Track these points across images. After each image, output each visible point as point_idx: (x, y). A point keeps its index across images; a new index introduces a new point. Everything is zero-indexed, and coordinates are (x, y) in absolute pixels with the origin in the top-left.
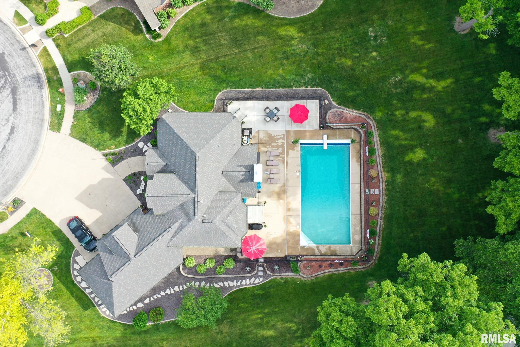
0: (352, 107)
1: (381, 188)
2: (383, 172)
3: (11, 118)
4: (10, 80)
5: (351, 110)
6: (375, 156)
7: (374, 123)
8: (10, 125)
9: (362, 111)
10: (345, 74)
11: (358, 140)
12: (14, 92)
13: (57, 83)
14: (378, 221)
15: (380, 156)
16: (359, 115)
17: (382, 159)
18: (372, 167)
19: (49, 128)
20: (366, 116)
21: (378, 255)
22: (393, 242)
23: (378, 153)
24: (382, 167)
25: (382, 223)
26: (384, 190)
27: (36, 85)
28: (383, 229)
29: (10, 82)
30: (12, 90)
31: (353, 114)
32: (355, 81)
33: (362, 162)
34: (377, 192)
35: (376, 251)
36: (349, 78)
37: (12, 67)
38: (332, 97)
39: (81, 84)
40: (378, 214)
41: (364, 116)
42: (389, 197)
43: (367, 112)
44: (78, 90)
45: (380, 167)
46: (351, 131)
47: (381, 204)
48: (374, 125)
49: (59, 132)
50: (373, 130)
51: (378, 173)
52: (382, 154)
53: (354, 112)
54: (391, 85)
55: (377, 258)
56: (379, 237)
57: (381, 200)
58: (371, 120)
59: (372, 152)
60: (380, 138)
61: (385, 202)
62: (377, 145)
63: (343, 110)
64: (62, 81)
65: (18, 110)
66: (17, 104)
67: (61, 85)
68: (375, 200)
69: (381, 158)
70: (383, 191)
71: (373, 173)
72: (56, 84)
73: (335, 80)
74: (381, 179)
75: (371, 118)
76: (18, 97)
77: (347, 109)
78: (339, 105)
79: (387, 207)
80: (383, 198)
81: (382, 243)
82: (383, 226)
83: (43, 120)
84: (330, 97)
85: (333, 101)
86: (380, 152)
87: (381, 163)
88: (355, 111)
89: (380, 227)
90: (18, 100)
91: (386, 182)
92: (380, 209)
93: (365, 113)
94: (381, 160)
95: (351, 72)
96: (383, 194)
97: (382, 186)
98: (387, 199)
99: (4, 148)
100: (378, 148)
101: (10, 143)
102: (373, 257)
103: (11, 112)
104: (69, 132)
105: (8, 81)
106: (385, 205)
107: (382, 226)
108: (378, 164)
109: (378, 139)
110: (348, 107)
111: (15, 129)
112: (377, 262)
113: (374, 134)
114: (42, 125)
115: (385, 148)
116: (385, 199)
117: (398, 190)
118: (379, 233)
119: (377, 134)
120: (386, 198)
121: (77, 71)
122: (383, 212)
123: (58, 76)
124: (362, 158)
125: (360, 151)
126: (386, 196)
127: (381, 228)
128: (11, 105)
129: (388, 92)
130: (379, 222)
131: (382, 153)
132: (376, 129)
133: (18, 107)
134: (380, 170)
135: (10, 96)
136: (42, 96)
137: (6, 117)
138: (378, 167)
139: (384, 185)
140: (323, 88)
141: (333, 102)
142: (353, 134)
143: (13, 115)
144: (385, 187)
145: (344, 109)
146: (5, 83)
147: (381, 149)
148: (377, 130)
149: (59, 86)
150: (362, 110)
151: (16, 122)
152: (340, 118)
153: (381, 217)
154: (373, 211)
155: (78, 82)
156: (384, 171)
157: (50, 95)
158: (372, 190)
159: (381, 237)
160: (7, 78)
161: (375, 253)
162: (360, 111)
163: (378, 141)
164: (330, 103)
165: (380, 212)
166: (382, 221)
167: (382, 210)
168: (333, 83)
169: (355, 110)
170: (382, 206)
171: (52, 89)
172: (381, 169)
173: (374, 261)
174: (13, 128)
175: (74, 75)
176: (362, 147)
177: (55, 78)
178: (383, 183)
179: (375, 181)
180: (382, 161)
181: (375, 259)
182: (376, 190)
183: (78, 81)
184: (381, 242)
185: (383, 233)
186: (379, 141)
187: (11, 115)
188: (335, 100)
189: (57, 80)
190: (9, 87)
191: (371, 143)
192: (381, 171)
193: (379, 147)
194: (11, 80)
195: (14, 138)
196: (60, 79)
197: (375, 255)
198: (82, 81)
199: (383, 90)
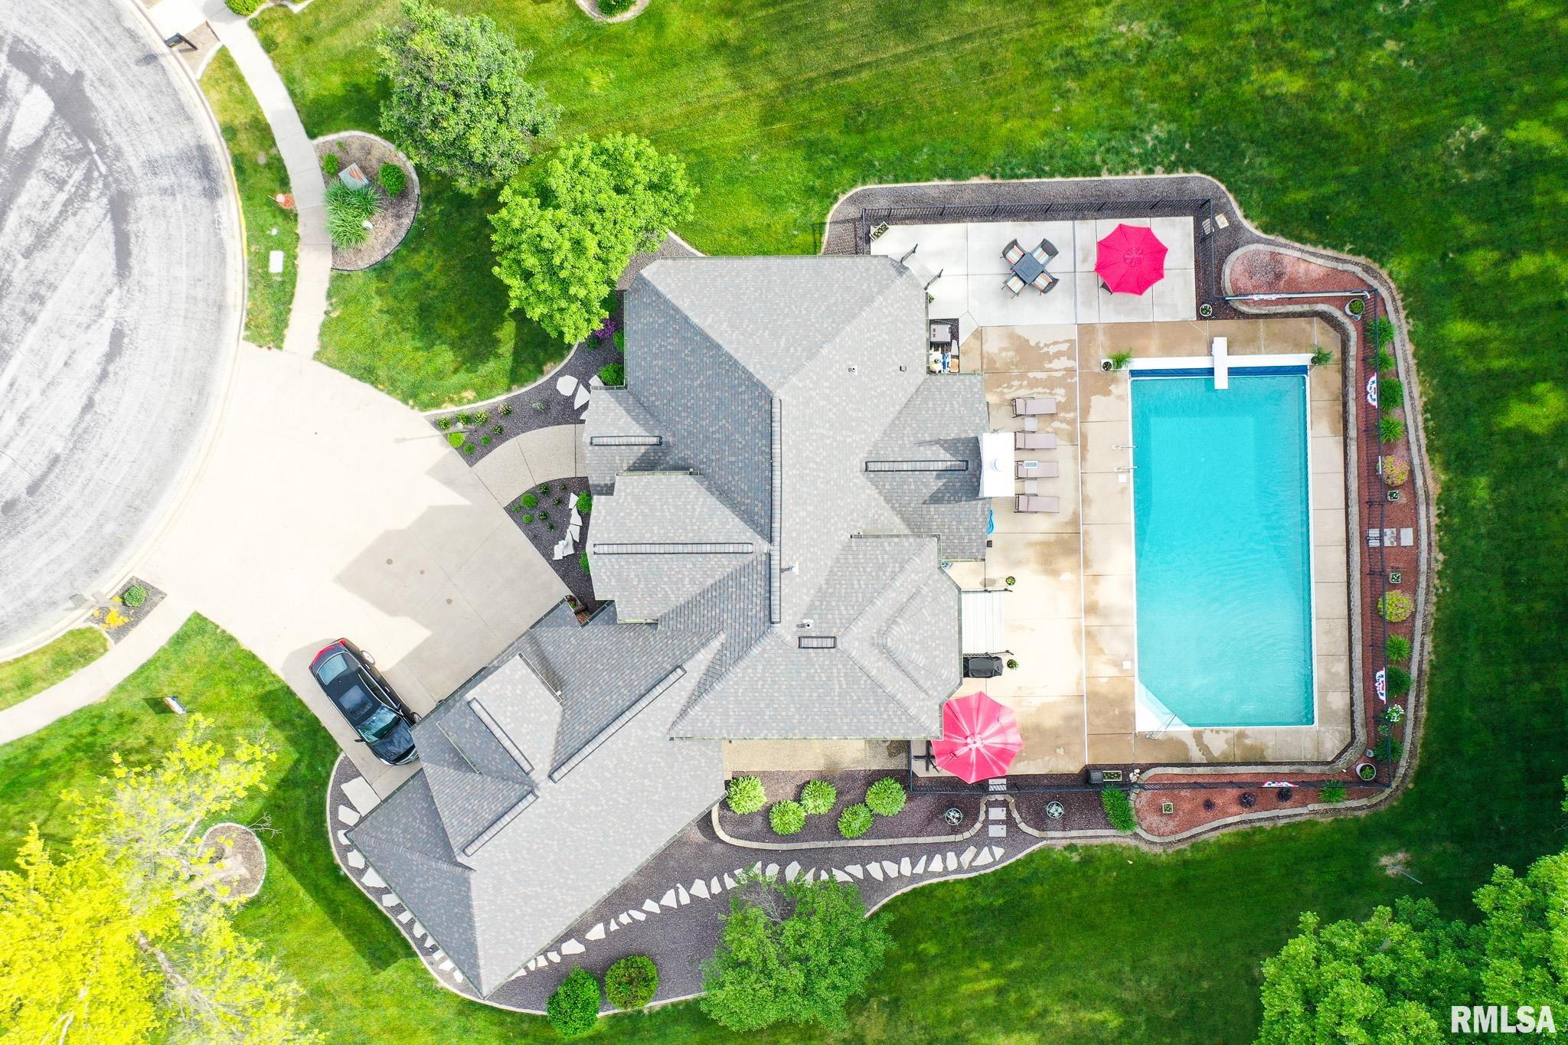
0: (1313, 236)
1: (1423, 522)
2: (1427, 466)
3: (111, 300)
4: (103, 169)
5: (1311, 249)
6: (1398, 411)
7: (1395, 293)
8: (107, 325)
9: (1350, 251)
10: (1286, 121)
11: (1336, 355)
12: (119, 209)
13: (267, 174)
14: (1412, 640)
15: (1419, 408)
16: (1340, 266)
17: (1426, 420)
18: (1389, 449)
19: (243, 333)
20: (1367, 269)
21: (1416, 762)
22: (1467, 713)
23: (1412, 398)
24: (1424, 450)
25: (1429, 646)
26: (1433, 528)
27: (197, 185)
28: (1433, 667)
29: (106, 177)
30: (111, 202)
31: (1320, 261)
32: (1324, 144)
33: (1353, 433)
34: (1407, 537)
35: (1407, 746)
36: (1303, 133)
37: (109, 123)
38: (1241, 204)
39: (353, 178)
40: (1413, 615)
41: (1358, 271)
42: (1451, 555)
43: (1369, 255)
44: (341, 197)
45: (1419, 450)
46: (1311, 323)
47: (1423, 579)
48: (1394, 300)
49: (280, 348)
50: (1392, 316)
51: (1412, 472)
52: (1425, 404)
53: (1322, 256)
54: (1452, 155)
55: (1411, 772)
56: (1418, 697)
57: (1423, 567)
58: (1384, 282)
59: (1390, 394)
60: (1418, 345)
61: (1438, 572)
62: (1408, 371)
63: (1282, 250)
64: (284, 168)
65: (135, 271)
66: (129, 254)
67: (284, 182)
68: (1401, 565)
69: (1420, 419)
70: (1429, 533)
71: (1393, 467)
72: (265, 180)
73: (1252, 142)
74: (1421, 492)
75: (1384, 273)
76: (132, 227)
77: (1297, 245)
78: (1265, 231)
79: (1444, 589)
80: (1430, 559)
81: (1427, 719)
82: (1433, 657)
83: (220, 308)
84: (1235, 205)
85: (1246, 217)
86: (1416, 394)
87: (1422, 435)
88: (1324, 252)
89: (1421, 662)
90: (133, 239)
91: (1439, 501)
92: (1421, 598)
93: (1362, 259)
94: (1421, 425)
95: (1309, 115)
96: (1429, 544)
97: (1428, 517)
98: (1445, 562)
99: (89, 405)
100: (1409, 383)
101: (107, 389)
102: (1396, 766)
103: (110, 280)
104: (314, 345)
105: (96, 174)
106: (1437, 582)
107: (1426, 657)
108: (1412, 438)
109: (1410, 348)
110: (1300, 239)
111: (126, 340)
112: (1411, 786)
113: (1396, 332)
114: (218, 325)
115: (1435, 382)
116: (1437, 561)
117: (1483, 530)
118: (1419, 682)
119: (1405, 331)
120: (1441, 557)
121: (338, 130)
122: (1433, 609)
123: (273, 151)
124: (1352, 419)
125: (1345, 395)
126: (1442, 550)
127: (1426, 667)
128: (108, 258)
129: (1443, 180)
130: (1417, 645)
131: (1424, 399)
132: (1403, 314)
133: (133, 262)
134: (1416, 461)
135: (104, 224)
136: (215, 223)
137: (93, 300)
138: (1409, 449)
139: (1434, 511)
140: (1208, 174)
141: (1247, 224)
142: (1319, 334)
143: (116, 291)
144: (1437, 521)
145: (1285, 246)
146: (88, 178)
147: (1422, 383)
148: (1407, 317)
149: (276, 186)
150: (1348, 247)
151: (129, 315)
152: (1271, 276)
153: (1425, 625)
154: (1396, 604)
155: (340, 170)
156: (1432, 460)
157: (246, 218)
158: (1388, 531)
159: (1424, 698)
160: (93, 162)
161: (1406, 755)
162: (1342, 250)
163: (1410, 358)
164: (1235, 228)
165: (1421, 608)
166: (1428, 640)
167: (1427, 602)
168: (1243, 155)
169: (1325, 248)
170: (1428, 586)
171: (249, 198)
172: (1420, 455)
173: (1402, 782)
174: (117, 338)
175: (328, 146)
176: (1352, 380)
177: (262, 159)
178: (1428, 504)
179: (1401, 498)
180: (1426, 429)
181: (1405, 775)
182: (1403, 531)
183: (342, 166)
184: (1424, 713)
185: (1430, 683)
186: (1415, 355)
187: (110, 292)
188: (1253, 213)
189: (269, 166)
190: (102, 194)
191: (1384, 361)
192: (1422, 464)
193: (1415, 379)
194: (109, 168)
195: (122, 373)
196: (280, 160)
197: (1403, 763)
198: (354, 166)
199: (1427, 175)
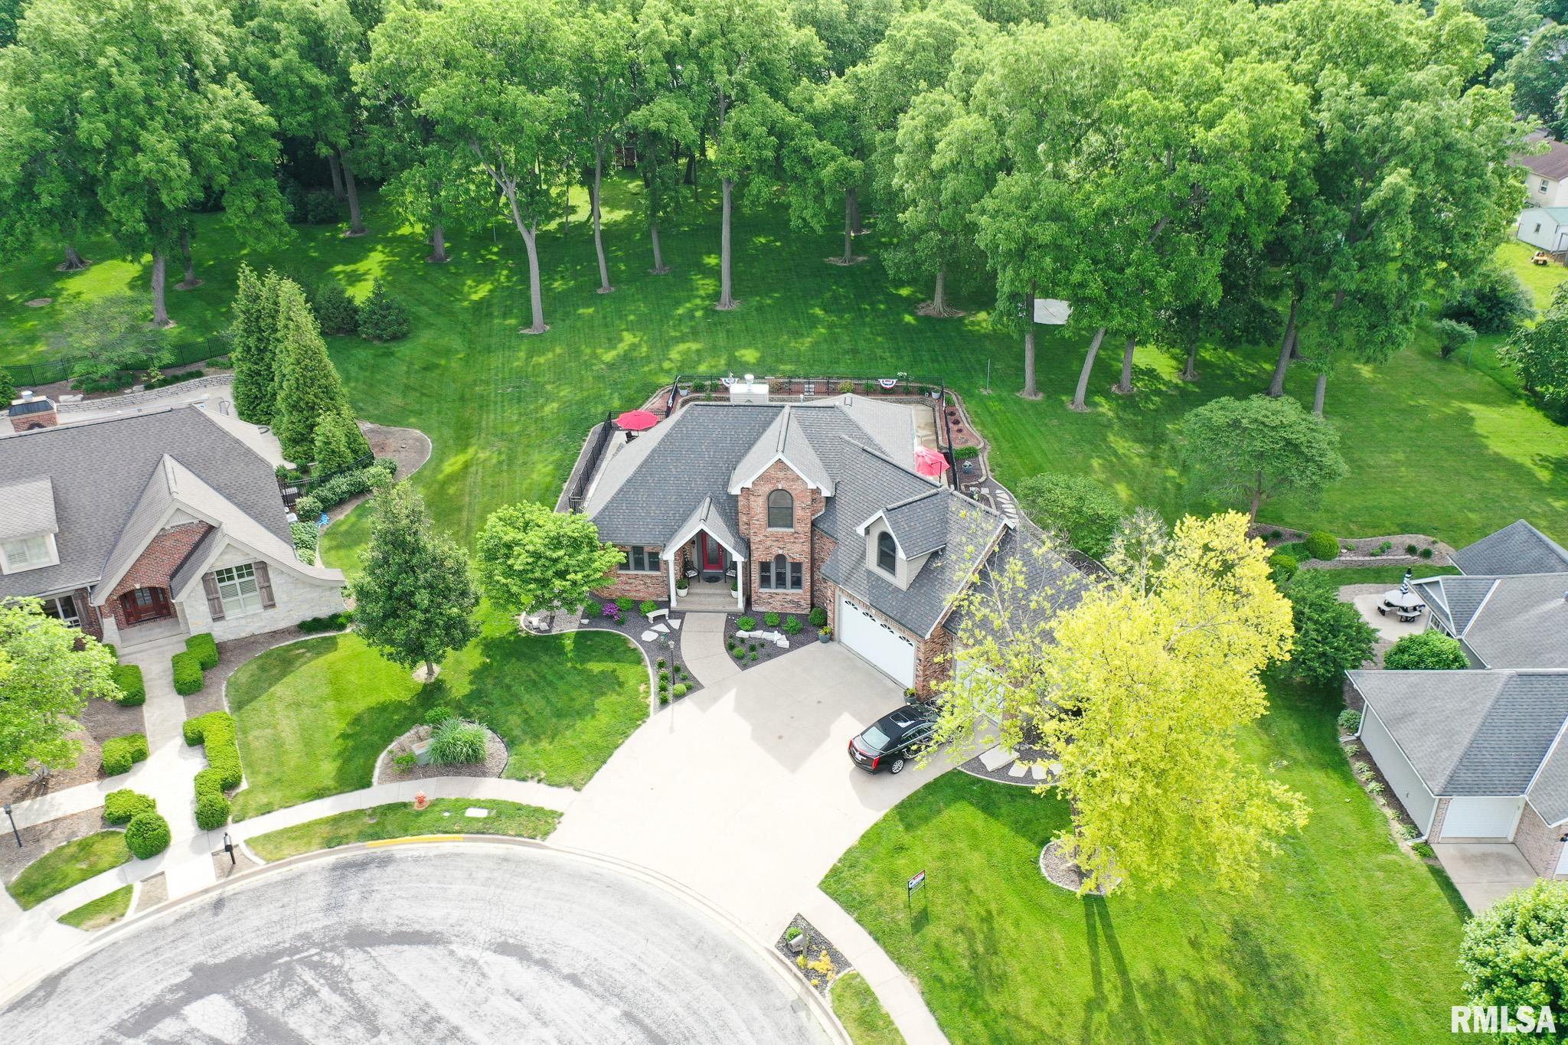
3: (461, 952)
4: (313, 951)
8: (488, 958)
12: (362, 938)
13: (388, 817)
19: (538, 841)
29: (324, 949)
30: (352, 946)
64: (387, 804)
67: (403, 805)
72: (394, 818)
76: (390, 928)
83: (506, 860)
99: (574, 980)
101: (560, 961)
105: (316, 958)
111: (511, 941)
123: (368, 811)
133: (428, 929)
135: (374, 954)
136: (416, 860)
143: (453, 947)
149: (404, 811)
151: (483, 936)
157: (422, 833)
171: (406, 830)
174: (504, 948)
177: (371, 819)
187: (452, 953)
189: (380, 815)
190: (341, 954)
194: (315, 945)
196: (380, 806)
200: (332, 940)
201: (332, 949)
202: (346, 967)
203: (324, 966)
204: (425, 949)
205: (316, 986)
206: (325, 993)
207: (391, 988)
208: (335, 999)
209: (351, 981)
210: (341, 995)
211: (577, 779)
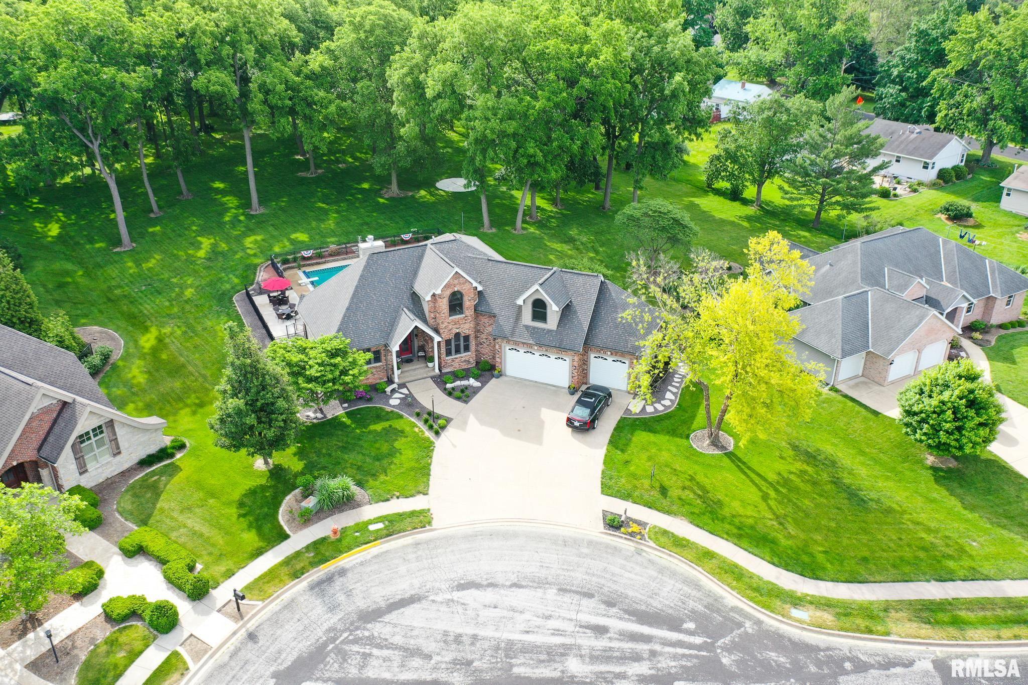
3: (439, 598)
4: (345, 635)
12: (372, 615)
13: (321, 548)
19: (429, 528)
29: (351, 631)
30: (369, 621)
49: (429, 510)
64: (313, 542)
66: (402, 599)
67: (322, 540)
72: (325, 548)
76: (383, 604)
83: (417, 545)
103: (425, 603)
111: (462, 582)
114: (428, 542)
123: (304, 550)
128: (409, 611)
133: (407, 595)
136: (362, 564)
137: (444, 608)
143: (431, 598)
146: (356, 641)
149: (327, 542)
151: (444, 586)
157: (352, 549)
160: (342, 642)
171: (340, 551)
174: (463, 586)
177: (311, 553)
187: (433, 601)
189: (315, 549)
190: (365, 629)
196: (308, 546)
200: (352, 623)
201: (357, 628)
202: (376, 634)
203: (361, 639)
204: (415, 605)
205: (367, 651)
206: (375, 652)
207: (415, 633)
208: (386, 653)
209: (386, 640)
210: (388, 648)
211: (421, 489)
